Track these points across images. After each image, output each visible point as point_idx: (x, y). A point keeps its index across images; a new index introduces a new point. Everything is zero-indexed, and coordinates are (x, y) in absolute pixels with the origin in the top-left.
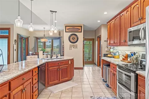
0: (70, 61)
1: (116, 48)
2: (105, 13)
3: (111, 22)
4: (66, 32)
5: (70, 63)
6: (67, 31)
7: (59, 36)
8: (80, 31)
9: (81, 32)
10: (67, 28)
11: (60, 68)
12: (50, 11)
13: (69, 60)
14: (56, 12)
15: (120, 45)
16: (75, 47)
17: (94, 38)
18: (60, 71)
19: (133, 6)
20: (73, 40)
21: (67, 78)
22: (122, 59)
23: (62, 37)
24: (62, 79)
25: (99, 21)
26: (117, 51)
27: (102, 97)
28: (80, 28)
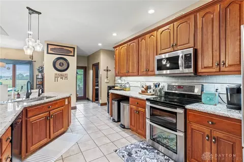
0: (67, 100)
1: (124, 78)
2: (115, 34)
3: (121, 47)
4: (48, 53)
5: (66, 103)
6: (50, 52)
7: (31, 60)
8: (72, 54)
9: (74, 56)
10: (50, 47)
11: (51, 114)
12: (27, 8)
13: (64, 98)
14: (41, 13)
15: (138, 75)
16: (64, 78)
17: (87, 66)
18: (52, 120)
19: (160, 30)
20: (61, 66)
21: (63, 129)
22: (141, 92)
23: (35, 61)
24: (54, 133)
25: (100, 44)
26: (126, 82)
27: (128, 146)
28: (72, 50)
